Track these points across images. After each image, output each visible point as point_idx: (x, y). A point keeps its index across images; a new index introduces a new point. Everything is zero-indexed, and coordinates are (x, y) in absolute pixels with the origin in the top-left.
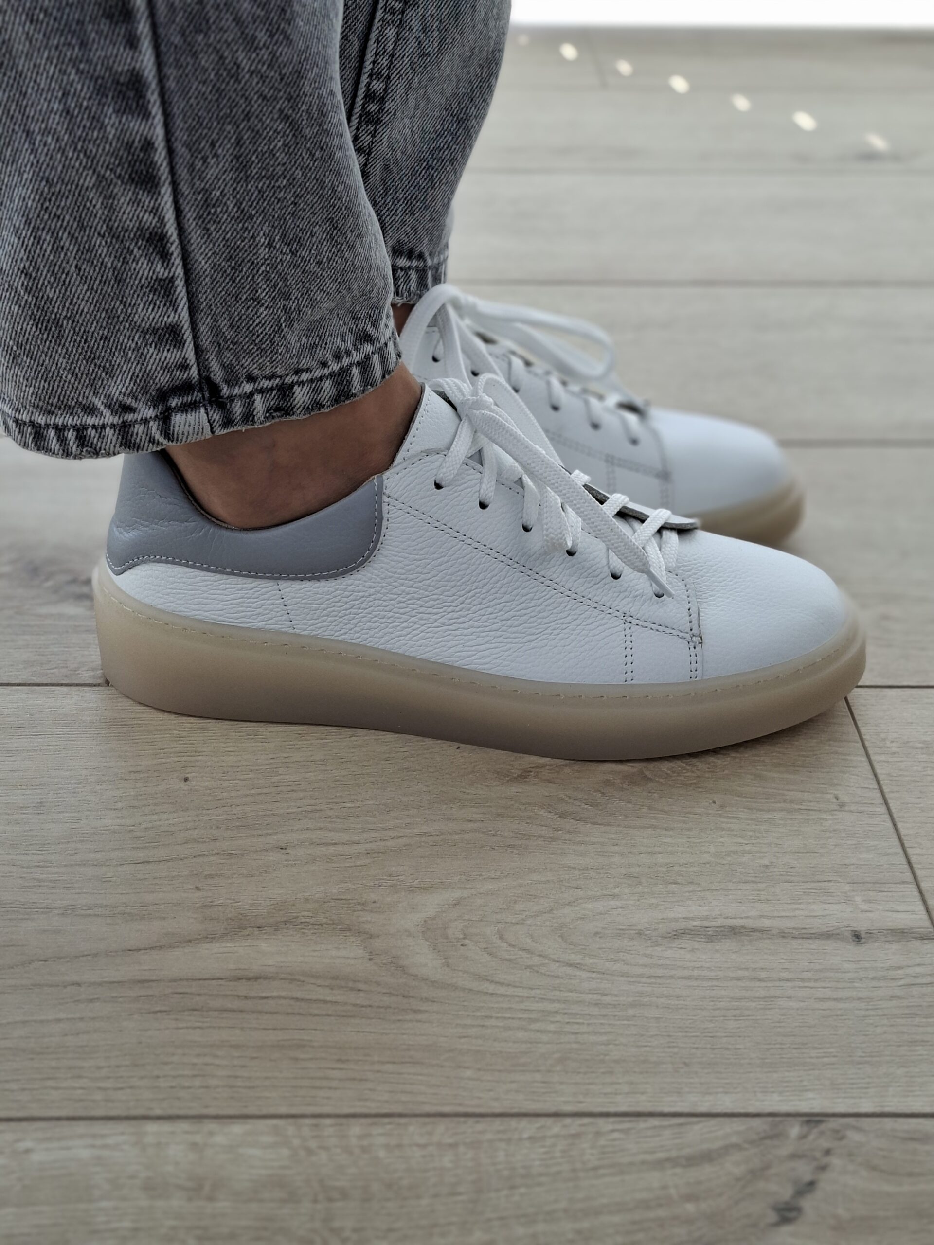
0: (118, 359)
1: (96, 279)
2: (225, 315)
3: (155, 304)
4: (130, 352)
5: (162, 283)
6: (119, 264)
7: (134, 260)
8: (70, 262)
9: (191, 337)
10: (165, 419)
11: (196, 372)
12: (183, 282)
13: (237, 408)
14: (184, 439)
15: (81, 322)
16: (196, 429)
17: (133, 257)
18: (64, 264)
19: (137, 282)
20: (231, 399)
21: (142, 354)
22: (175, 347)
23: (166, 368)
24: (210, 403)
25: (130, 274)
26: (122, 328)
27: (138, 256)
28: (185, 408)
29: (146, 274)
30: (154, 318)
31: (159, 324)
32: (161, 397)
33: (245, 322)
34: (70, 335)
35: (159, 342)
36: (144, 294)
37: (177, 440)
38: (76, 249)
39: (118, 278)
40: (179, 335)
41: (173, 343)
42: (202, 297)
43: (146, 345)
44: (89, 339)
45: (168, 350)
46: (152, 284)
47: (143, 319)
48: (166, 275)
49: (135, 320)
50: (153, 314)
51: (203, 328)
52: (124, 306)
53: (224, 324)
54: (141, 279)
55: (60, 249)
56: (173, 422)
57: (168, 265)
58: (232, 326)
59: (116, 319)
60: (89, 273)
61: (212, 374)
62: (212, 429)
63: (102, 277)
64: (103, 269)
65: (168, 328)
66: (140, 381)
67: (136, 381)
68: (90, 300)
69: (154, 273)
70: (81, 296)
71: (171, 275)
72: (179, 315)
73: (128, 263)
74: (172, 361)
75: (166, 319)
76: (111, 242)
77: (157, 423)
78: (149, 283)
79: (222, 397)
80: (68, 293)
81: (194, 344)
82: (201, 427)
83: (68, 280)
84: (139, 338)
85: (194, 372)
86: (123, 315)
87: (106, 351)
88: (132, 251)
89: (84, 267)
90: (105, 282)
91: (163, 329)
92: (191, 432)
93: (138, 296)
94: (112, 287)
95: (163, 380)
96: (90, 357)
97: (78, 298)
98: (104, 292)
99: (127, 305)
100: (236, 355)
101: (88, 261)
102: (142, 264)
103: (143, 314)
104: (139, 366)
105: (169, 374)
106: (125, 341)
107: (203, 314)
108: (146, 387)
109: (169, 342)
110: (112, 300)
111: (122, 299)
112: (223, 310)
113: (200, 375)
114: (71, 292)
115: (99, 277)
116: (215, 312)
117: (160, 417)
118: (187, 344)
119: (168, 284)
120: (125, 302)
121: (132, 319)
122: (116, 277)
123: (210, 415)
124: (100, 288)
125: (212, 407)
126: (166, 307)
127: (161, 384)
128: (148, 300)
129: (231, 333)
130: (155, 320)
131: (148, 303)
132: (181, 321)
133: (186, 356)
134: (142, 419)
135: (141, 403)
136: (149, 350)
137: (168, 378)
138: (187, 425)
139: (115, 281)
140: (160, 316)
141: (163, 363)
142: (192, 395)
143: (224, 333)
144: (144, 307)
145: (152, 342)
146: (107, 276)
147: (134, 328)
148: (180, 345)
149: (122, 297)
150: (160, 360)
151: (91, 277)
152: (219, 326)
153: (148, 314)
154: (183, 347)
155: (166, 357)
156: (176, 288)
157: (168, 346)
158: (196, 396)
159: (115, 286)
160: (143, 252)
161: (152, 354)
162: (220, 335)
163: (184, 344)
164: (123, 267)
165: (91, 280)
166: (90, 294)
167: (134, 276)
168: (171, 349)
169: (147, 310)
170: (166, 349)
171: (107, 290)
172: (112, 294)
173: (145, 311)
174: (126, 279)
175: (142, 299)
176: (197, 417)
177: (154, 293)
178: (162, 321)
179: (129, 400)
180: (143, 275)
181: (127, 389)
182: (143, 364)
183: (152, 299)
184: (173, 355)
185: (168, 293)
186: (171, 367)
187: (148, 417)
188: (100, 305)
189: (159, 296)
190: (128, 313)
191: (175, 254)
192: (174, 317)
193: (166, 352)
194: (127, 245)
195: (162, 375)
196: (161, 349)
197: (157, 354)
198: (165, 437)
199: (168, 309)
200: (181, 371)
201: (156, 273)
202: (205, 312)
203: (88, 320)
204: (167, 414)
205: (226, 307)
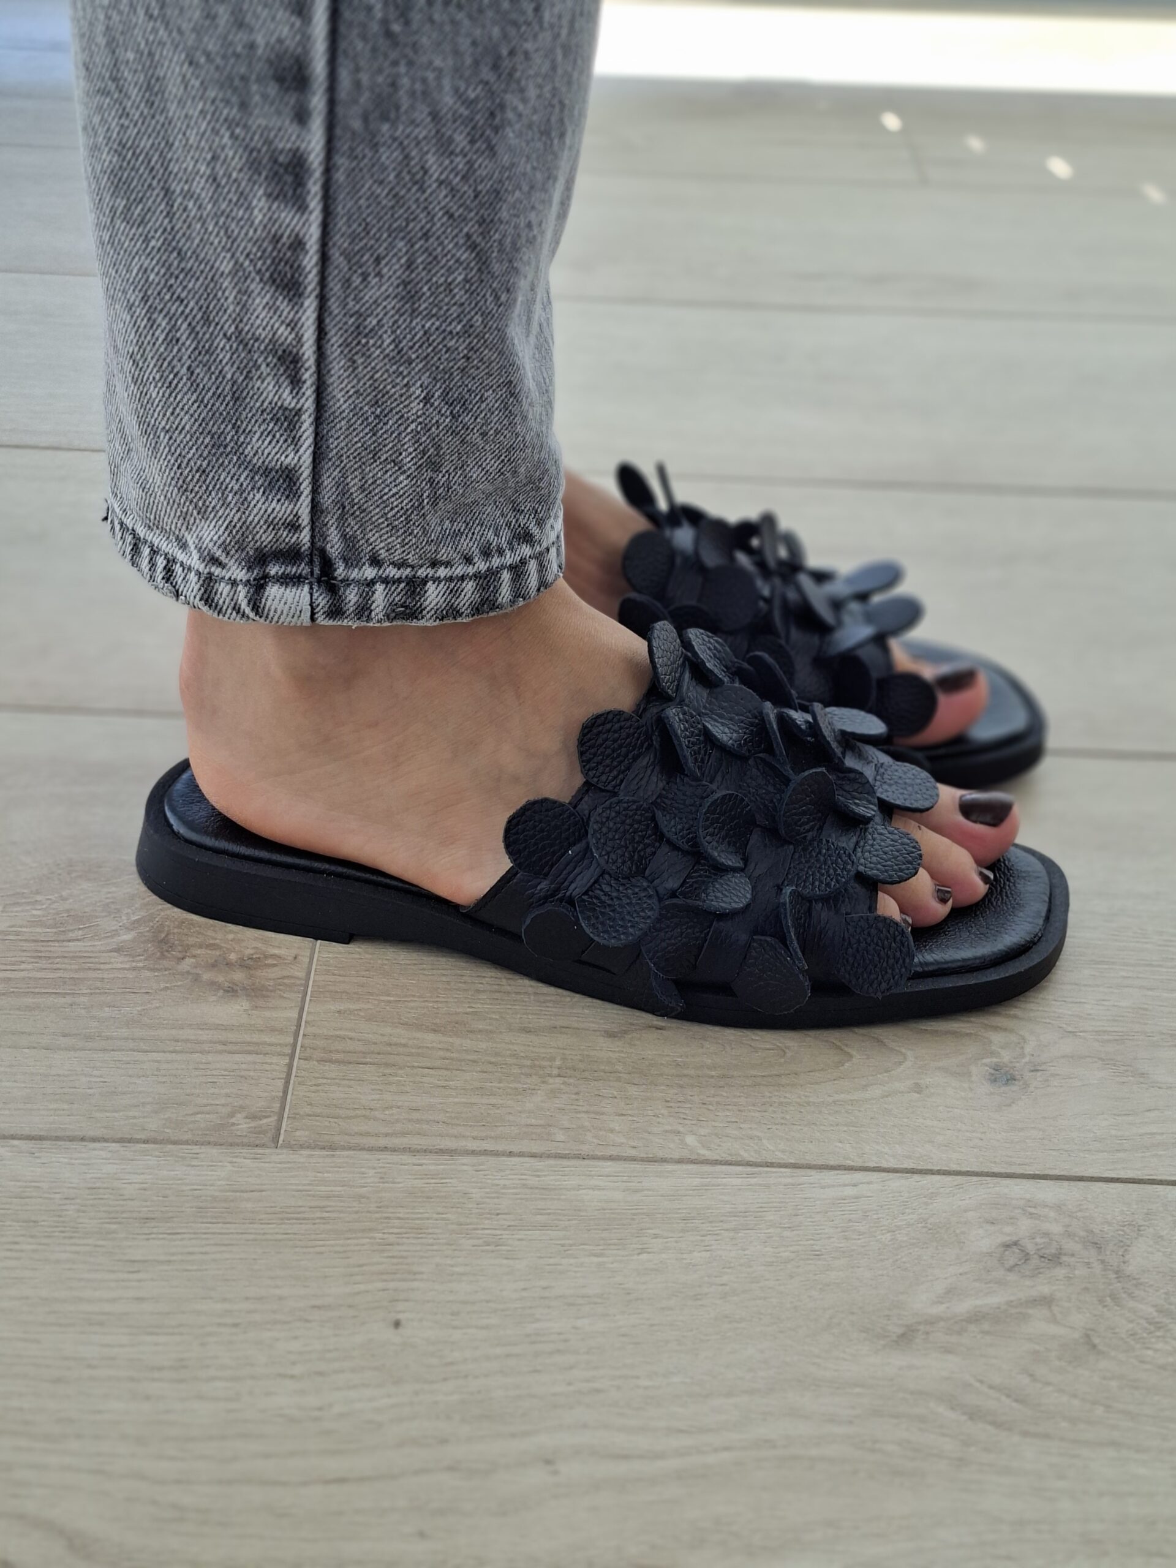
0: (213, 500)
1: (209, 389)
2: (356, 473)
3: (274, 436)
5: (287, 413)
6: (241, 378)
7: (259, 377)
8: (183, 361)
9: (309, 489)
10: (258, 586)
11: (308, 538)
12: (312, 419)
13: (352, 596)
14: (276, 619)
16: (292, 611)
17: (259, 373)
18: (175, 362)
19: (258, 404)
20: (347, 582)
21: (246, 499)
22: (287, 497)
23: (271, 524)
24: (319, 581)
25: (251, 393)
26: (227, 461)
27: (265, 374)
28: (287, 580)
29: (270, 397)
30: (269, 454)
31: (273, 463)
32: (260, 559)
33: (379, 488)
35: (270, 487)
36: (264, 420)
37: (267, 617)
38: (193, 346)
39: (236, 395)
40: (295, 484)
41: (287, 493)
42: (333, 443)
43: (253, 489)
44: (183, 466)
45: (279, 501)
46: (275, 411)
47: (257, 452)
48: (293, 405)
49: (246, 452)
50: (270, 447)
51: (327, 482)
52: (237, 432)
53: (354, 483)
54: (263, 402)
55: (174, 342)
56: (267, 594)
57: (297, 393)
58: (362, 489)
59: (222, 449)
60: (202, 380)
61: (329, 545)
62: (313, 614)
63: (217, 388)
64: (220, 379)
65: (283, 472)
66: (237, 532)
67: (231, 532)
68: (196, 415)
69: (279, 398)
70: (186, 408)
71: (299, 406)
72: (300, 458)
73: (251, 379)
74: (280, 515)
75: (283, 458)
76: (237, 349)
77: (246, 589)
78: (273, 409)
79: (335, 578)
80: (172, 399)
81: (313, 500)
82: (299, 609)
83: (175, 382)
84: (245, 479)
85: (305, 537)
86: (232, 444)
88: (260, 366)
89: (198, 371)
90: (219, 396)
91: (277, 472)
92: (285, 613)
93: (256, 421)
94: (227, 405)
95: (265, 538)
96: (182, 487)
97: (182, 409)
98: (215, 408)
99: (241, 431)
101: (204, 366)
102: (268, 384)
103: (258, 445)
104: (239, 514)
105: (274, 532)
106: (228, 479)
107: (330, 463)
108: (243, 541)
109: (282, 490)
110: (222, 422)
111: (235, 424)
112: (356, 466)
113: (313, 542)
114: (175, 399)
115: (214, 389)
116: (345, 465)
117: (252, 582)
118: (302, 498)
119: (294, 416)
120: (239, 427)
121: (244, 450)
122: (234, 394)
123: (314, 598)
124: (212, 401)
125: (319, 587)
126: (286, 444)
127: (262, 543)
128: (266, 429)
129: (360, 497)
130: (270, 457)
131: (266, 433)
132: (301, 467)
133: (299, 514)
134: (230, 579)
135: (233, 560)
136: (254, 495)
137: (270, 538)
138: (283, 602)
139: (232, 398)
140: (276, 453)
141: (269, 516)
142: (299, 566)
143: (352, 494)
144: (260, 437)
145: (261, 486)
146: (224, 389)
147: (243, 463)
148: (294, 496)
149: (237, 421)
150: (266, 511)
151: (204, 386)
152: (347, 484)
153: (263, 447)
154: (298, 500)
155: (274, 509)
156: (302, 423)
157: (279, 494)
158: (303, 569)
159: (231, 404)
160: (272, 370)
161: (258, 502)
162: (347, 496)
163: (299, 497)
164: (245, 383)
165: (203, 389)
166: (198, 407)
167: (256, 397)
168: (282, 501)
169: (263, 442)
170: (276, 499)
171: (218, 408)
172: (224, 413)
173: (260, 442)
174: (245, 398)
175: (259, 427)
176: (298, 594)
177: (277, 422)
178: (278, 460)
179: (218, 553)
180: (266, 397)
181: (219, 538)
182: (244, 513)
183: (272, 430)
184: (284, 508)
185: (291, 427)
186: (277, 524)
187: (238, 579)
188: (207, 424)
189: (281, 427)
190: (239, 443)
191: (309, 383)
192: (293, 458)
193: (275, 502)
194: (255, 358)
195: (265, 532)
196: (270, 497)
197: (264, 503)
198: (252, 610)
199: (288, 446)
200: (290, 531)
201: (281, 400)
202: (334, 463)
203: (188, 442)
204: (262, 582)
205: (359, 463)
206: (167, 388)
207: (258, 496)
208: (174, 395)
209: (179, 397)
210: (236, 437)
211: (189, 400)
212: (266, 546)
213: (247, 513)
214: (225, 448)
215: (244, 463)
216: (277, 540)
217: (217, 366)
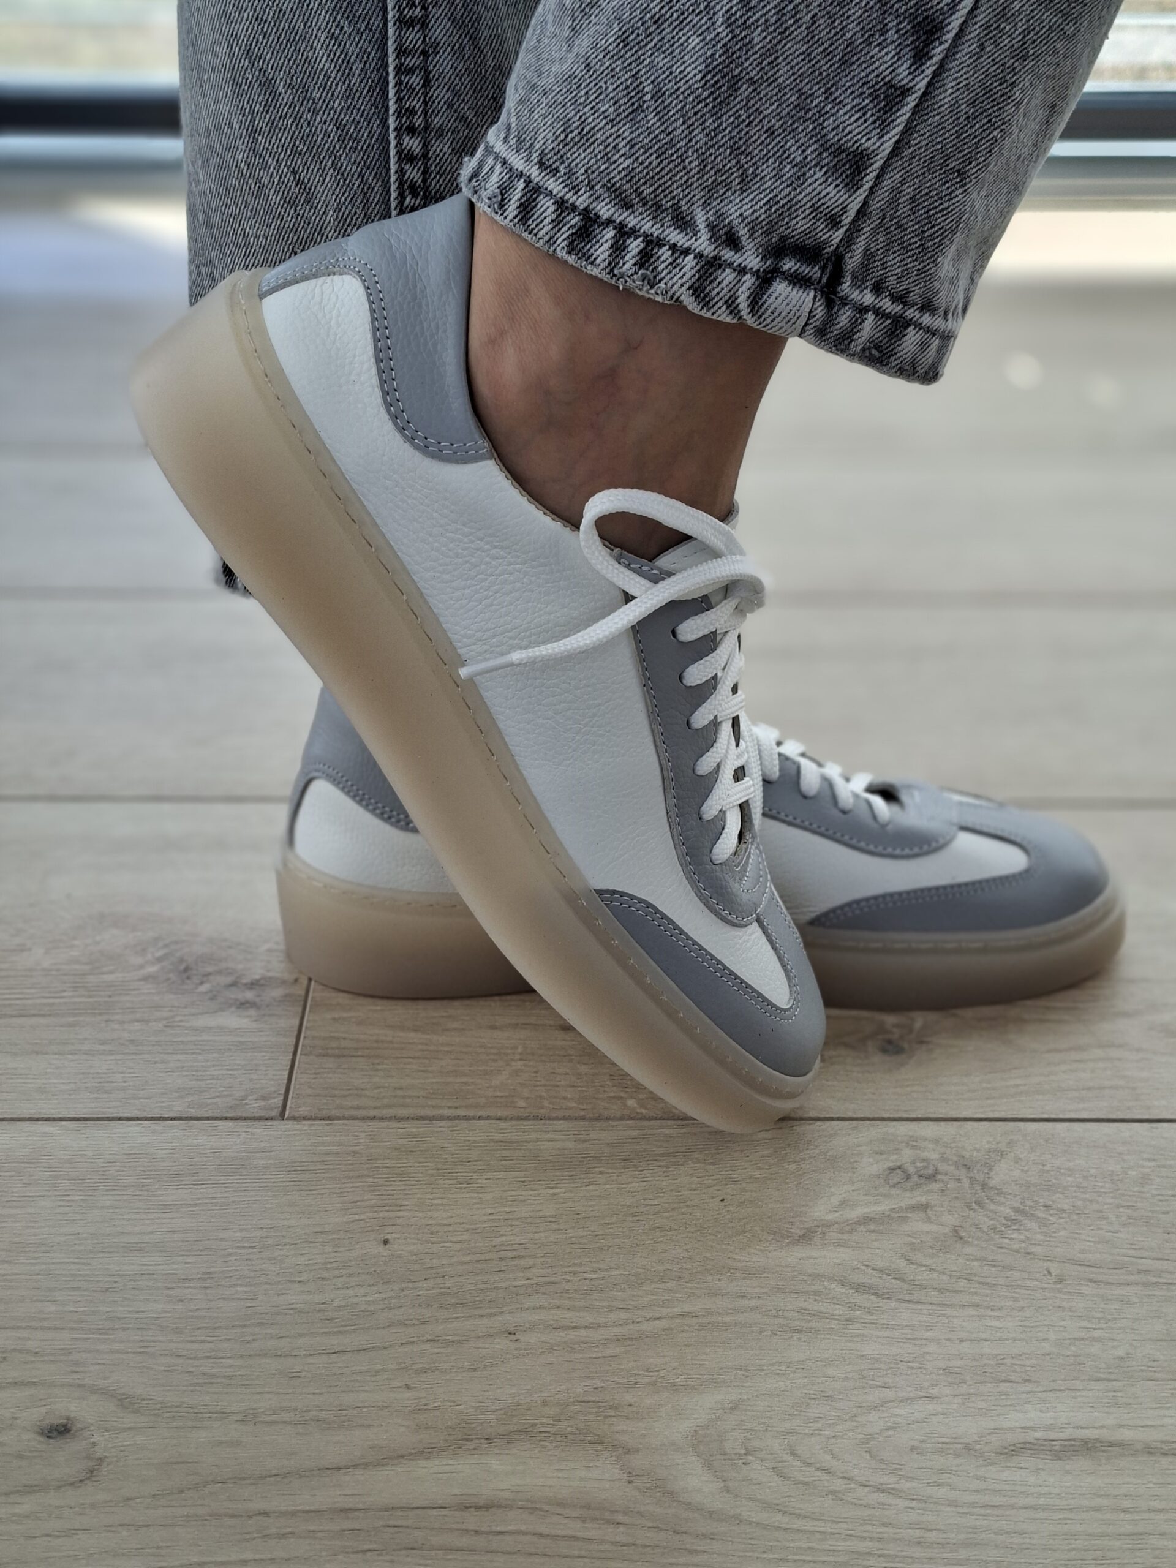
0: (767, 170)
1: (823, 44)
2: (916, 180)
3: (864, 114)
4: (788, 167)
5: (891, 91)
6: (860, 41)
7: (880, 44)
9: (871, 183)
10: (765, 280)
11: (839, 239)
12: (913, 104)
13: (843, 317)
14: (768, 321)
15: (763, 93)
16: (791, 314)
17: (882, 38)
18: (801, 7)
19: (863, 74)
20: (845, 301)
22: (846, 186)
23: (815, 211)
24: (822, 293)
25: (862, 59)
26: (801, 128)
27: (888, 41)
28: (798, 280)
29: (881, 69)
30: (850, 132)
31: (850, 144)
34: (738, 107)
35: (833, 170)
36: (861, 94)
37: (761, 317)
39: (846, 58)
40: (860, 173)
41: (847, 181)
42: (916, 138)
43: (816, 165)
44: (754, 124)
45: (837, 186)
46: (877, 87)
47: (838, 126)
48: (903, 83)
49: (825, 124)
50: (854, 126)
51: (887, 183)
52: (826, 98)
53: (907, 191)
56: (771, 290)
57: (915, 70)
58: (912, 199)
59: (803, 112)
60: (820, 32)
61: (850, 254)
62: (806, 324)
63: (830, 46)
64: (839, 36)
65: (855, 156)
66: (775, 212)
67: (769, 208)
68: (797, 67)
69: (891, 73)
70: (790, 58)
71: (911, 84)
72: (882, 144)
73: (872, 43)
74: (830, 203)
75: (862, 141)
76: (872, 7)
77: (754, 279)
78: (877, 83)
79: (835, 293)
80: (779, 47)
81: (865, 197)
82: (797, 315)
83: (792, 29)
84: (811, 154)
85: (836, 238)
86: (815, 111)
87: (762, 150)
88: (888, 31)
89: (821, 21)
90: (828, 54)
91: (850, 154)
92: (783, 315)
93: (853, 92)
94: (831, 66)
95: (800, 225)
96: (738, 148)
97: (785, 59)
98: (817, 66)
99: (831, 99)
100: (888, 245)
101: (830, 18)
102: (887, 54)
103: (842, 119)
104: (789, 189)
105: (813, 221)
106: (793, 149)
107: (900, 162)
108: (777, 223)
109: (844, 175)
110: (817, 83)
111: (829, 89)
112: (919, 173)
113: (838, 247)
114: (783, 47)
115: (826, 45)
116: (911, 169)
117: (761, 274)
118: (861, 191)
119: (896, 97)
120: (831, 94)
121: (824, 121)
122: (843, 57)
123: (815, 306)
124: (819, 57)
125: (822, 296)
126: (873, 126)
127: (793, 231)
128: (857, 105)
129: (905, 210)
130: (849, 137)
131: (857, 108)
132: (877, 155)
133: (848, 208)
134: (739, 265)
135: (753, 244)
136: (815, 173)
137: (805, 227)
138: (785, 303)
139: (840, 60)
140: (858, 134)
141: (819, 200)
142: (813, 268)
143: (898, 205)
144: (849, 111)
145: (827, 164)
146: (837, 48)
147: (816, 134)
148: (853, 187)
149: (832, 86)
150: (818, 194)
151: (819, 39)
152: (901, 192)
153: (847, 123)
154: (855, 192)
155: (828, 194)
156: (904, 105)
157: (839, 180)
158: (815, 272)
159: (836, 66)
160: (898, 39)
161: (816, 180)
162: (893, 205)
163: (858, 188)
164: (860, 48)
165: (816, 42)
166: (803, 60)
167: (864, 65)
168: (840, 187)
169: (850, 117)
170: (834, 184)
171: (821, 67)
172: (824, 74)
173: (847, 117)
174: (854, 63)
175: (853, 100)
176: (803, 298)
177: (874, 100)
178: (856, 142)
179: (743, 232)
180: (877, 68)
181: (753, 213)
182: (795, 189)
183: (864, 107)
184: (838, 195)
185: (888, 108)
186: (821, 212)
187: (748, 268)
188: (801, 81)
189: (875, 106)
190: (823, 112)
191: (935, 59)
192: (874, 144)
193: (832, 186)
194: (886, 21)
195: (804, 218)
196: (830, 180)
197: (821, 184)
198: (749, 306)
199: (874, 129)
200: (826, 226)
201: (894, 74)
202: (903, 164)
203: (771, 97)
204: (769, 275)
205: (925, 169)
206: (779, 34)
207: (818, 175)
208: (784, 42)
209: (789, 45)
210: (822, 104)
211: (797, 50)
212: (793, 236)
213: (799, 190)
214: (805, 114)
215: (819, 135)
216: (810, 232)
217: (842, 22)
